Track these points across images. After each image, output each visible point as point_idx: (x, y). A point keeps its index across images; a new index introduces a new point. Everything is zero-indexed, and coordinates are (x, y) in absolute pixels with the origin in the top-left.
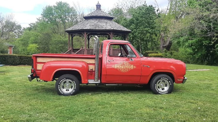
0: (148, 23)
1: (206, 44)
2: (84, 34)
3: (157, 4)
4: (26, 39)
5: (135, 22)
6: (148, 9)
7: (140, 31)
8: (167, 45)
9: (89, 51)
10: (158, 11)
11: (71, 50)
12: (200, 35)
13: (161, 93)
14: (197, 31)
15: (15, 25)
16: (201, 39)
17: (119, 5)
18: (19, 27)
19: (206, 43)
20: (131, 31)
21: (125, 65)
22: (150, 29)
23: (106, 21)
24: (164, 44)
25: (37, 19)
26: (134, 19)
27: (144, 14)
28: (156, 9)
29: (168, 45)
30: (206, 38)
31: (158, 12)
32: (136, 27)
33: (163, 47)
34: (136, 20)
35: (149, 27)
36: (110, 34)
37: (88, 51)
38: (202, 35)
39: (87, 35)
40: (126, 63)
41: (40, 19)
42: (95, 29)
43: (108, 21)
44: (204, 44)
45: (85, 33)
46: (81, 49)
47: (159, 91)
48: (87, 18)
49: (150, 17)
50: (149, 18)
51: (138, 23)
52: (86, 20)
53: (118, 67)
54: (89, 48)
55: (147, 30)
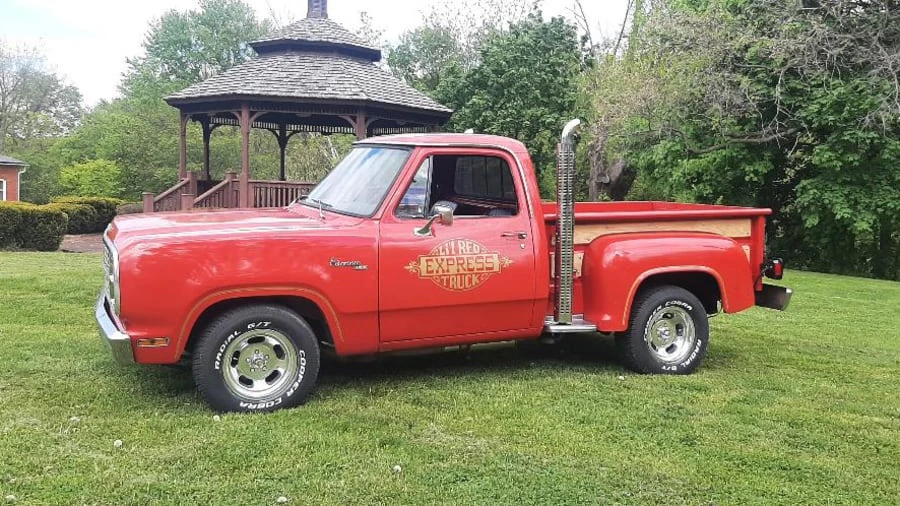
0: (544, 88)
1: (755, 179)
2: (240, 113)
3: (581, 14)
4: (87, 142)
5: (490, 83)
6: (545, 30)
7: (508, 120)
8: (613, 179)
9: (259, 189)
10: (585, 39)
11: (188, 183)
12: (732, 136)
14: (720, 119)
15: (57, 86)
16: (735, 154)
17: (439, 12)
18: (73, 95)
19: (756, 173)
20: (450, 111)
22: (550, 114)
23: (343, 63)
24: (602, 175)
25: (128, 61)
26: (487, 70)
27: (525, 49)
28: (580, 33)
29: (618, 179)
30: (755, 151)
31: (588, 45)
32: (495, 103)
33: (600, 185)
34: (494, 71)
35: (546, 105)
36: (354, 119)
37: (277, 189)
38: (743, 137)
39: (253, 119)
41: (141, 62)
42: (288, 94)
43: (355, 67)
44: (747, 179)
45: (245, 113)
46: (226, 181)
48: (265, 49)
49: (553, 64)
50: (548, 69)
51: (503, 86)
52: (260, 57)
54: (283, 178)
55: (539, 113)
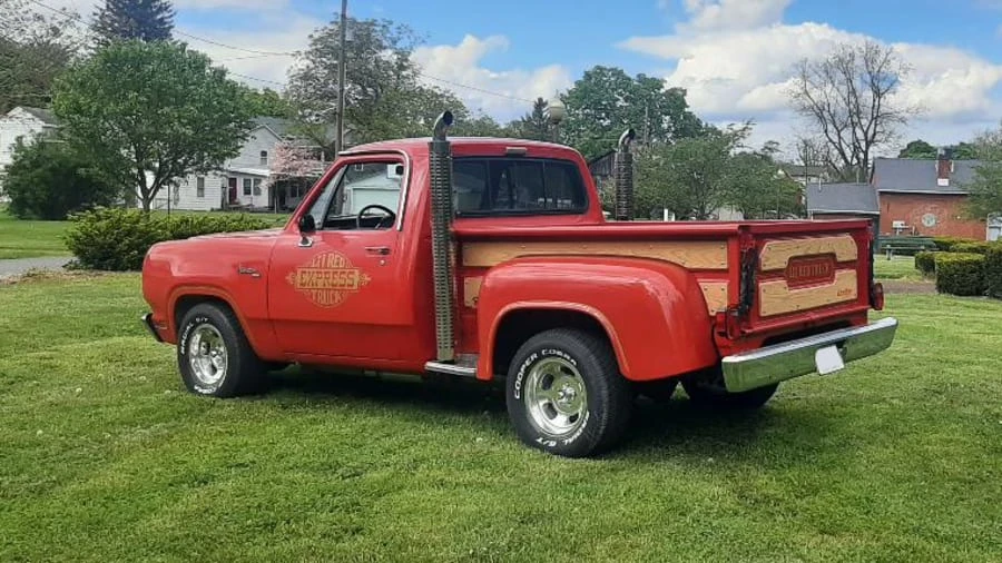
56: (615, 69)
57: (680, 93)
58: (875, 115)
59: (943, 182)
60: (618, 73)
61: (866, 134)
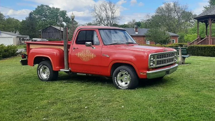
9: (213, 40)
11: (198, 39)
13: (121, 88)
21: (87, 54)
40: (88, 51)
45: (210, 20)
46: (206, 38)
47: (119, 85)
53: (81, 55)
56: (47, 5)
57: (65, 12)
58: (112, 18)
59: (137, 33)
60: (47, 6)
61: (110, 22)
